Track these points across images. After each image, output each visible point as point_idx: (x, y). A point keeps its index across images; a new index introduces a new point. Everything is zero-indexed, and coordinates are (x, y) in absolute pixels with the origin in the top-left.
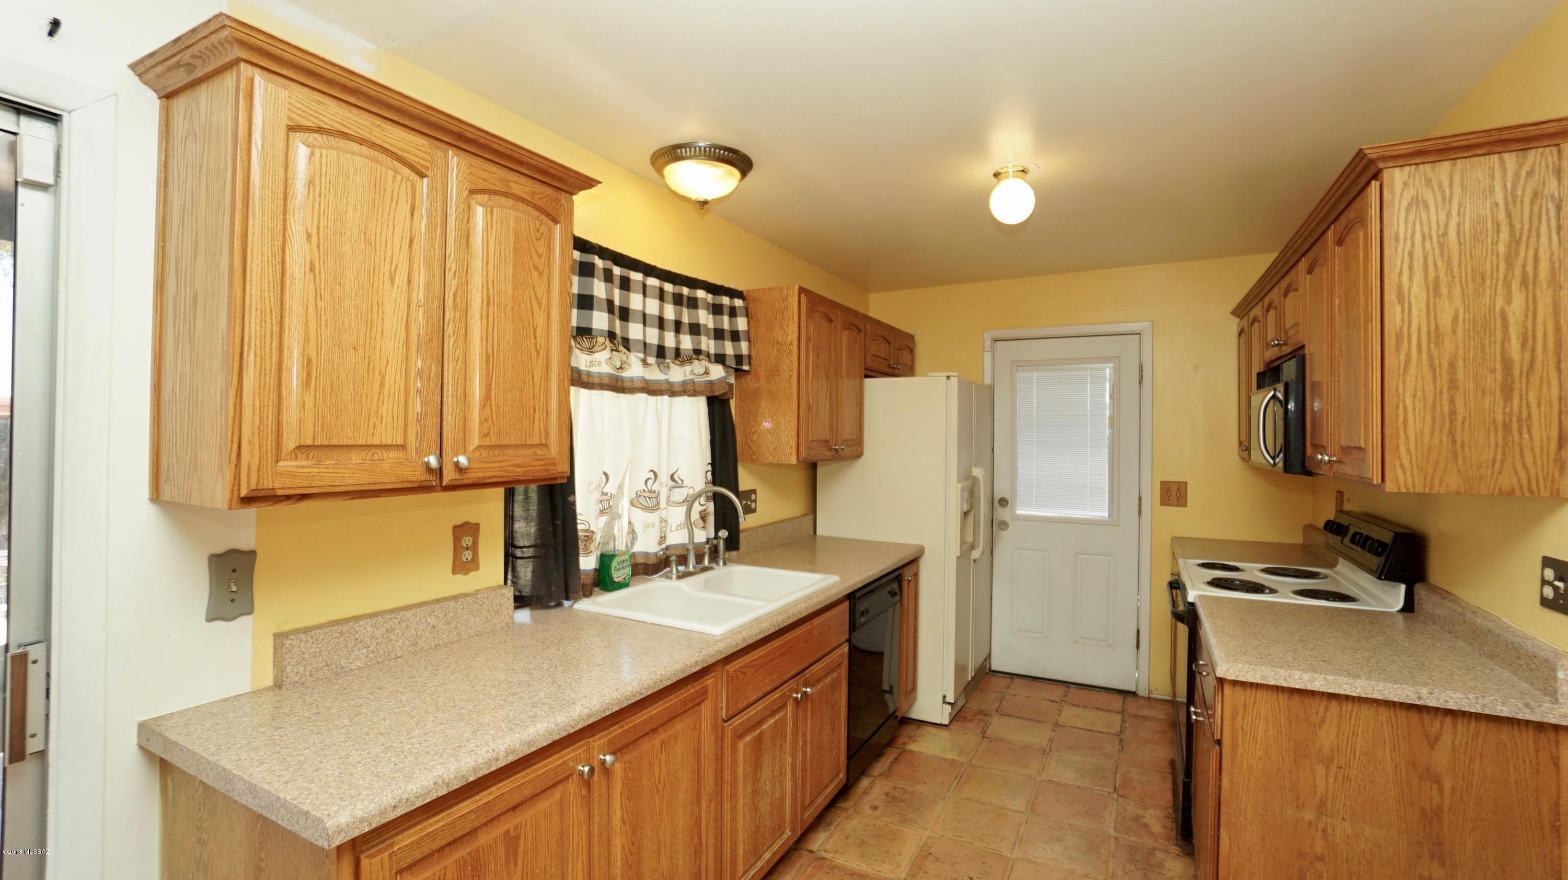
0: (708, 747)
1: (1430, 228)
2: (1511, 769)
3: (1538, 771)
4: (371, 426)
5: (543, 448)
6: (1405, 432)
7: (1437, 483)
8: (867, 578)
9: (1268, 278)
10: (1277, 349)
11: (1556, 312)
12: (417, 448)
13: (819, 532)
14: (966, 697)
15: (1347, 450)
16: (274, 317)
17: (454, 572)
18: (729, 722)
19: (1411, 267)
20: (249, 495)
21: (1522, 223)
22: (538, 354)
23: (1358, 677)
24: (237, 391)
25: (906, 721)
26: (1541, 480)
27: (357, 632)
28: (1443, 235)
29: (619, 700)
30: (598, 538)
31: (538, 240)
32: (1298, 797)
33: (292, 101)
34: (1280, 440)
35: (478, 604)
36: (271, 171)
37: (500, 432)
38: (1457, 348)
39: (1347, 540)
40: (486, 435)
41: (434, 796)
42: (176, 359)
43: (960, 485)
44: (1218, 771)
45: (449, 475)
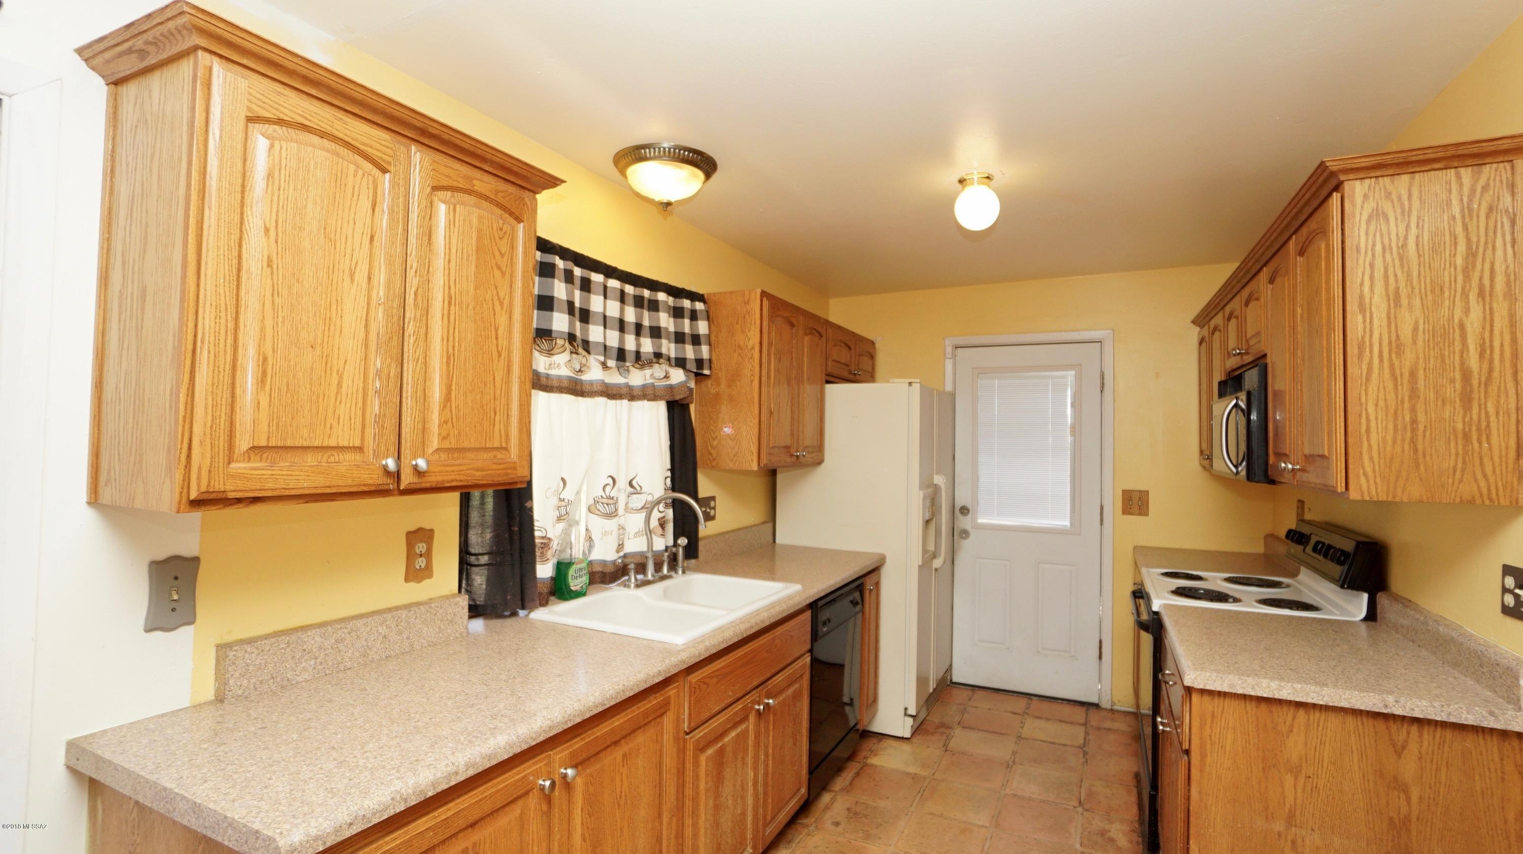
0: (669, 762)
1: (1390, 240)
2: (1477, 777)
3: (1503, 779)
4: (328, 427)
5: (504, 452)
6: (1368, 440)
7: (1399, 491)
8: (830, 587)
9: (1229, 288)
10: (1239, 358)
11: (1512, 324)
12: (374, 450)
13: (778, 541)
14: (928, 710)
15: (1310, 459)
16: (229, 314)
17: (407, 580)
18: (691, 735)
19: (1372, 278)
20: (199, 498)
21: (1478, 236)
22: (500, 355)
23: (1325, 685)
24: (188, 389)
25: (866, 734)
26: (1501, 489)
27: (305, 642)
28: (1402, 246)
29: (581, 711)
30: (555, 545)
31: (501, 238)
32: (1267, 808)
33: (251, 91)
34: (1243, 448)
35: (431, 613)
36: (229, 163)
37: (460, 434)
38: (1418, 358)
39: (1309, 549)
40: (444, 438)
41: (391, 812)
42: (121, 356)
43: (921, 493)
44: (1187, 781)
45: (407, 479)
